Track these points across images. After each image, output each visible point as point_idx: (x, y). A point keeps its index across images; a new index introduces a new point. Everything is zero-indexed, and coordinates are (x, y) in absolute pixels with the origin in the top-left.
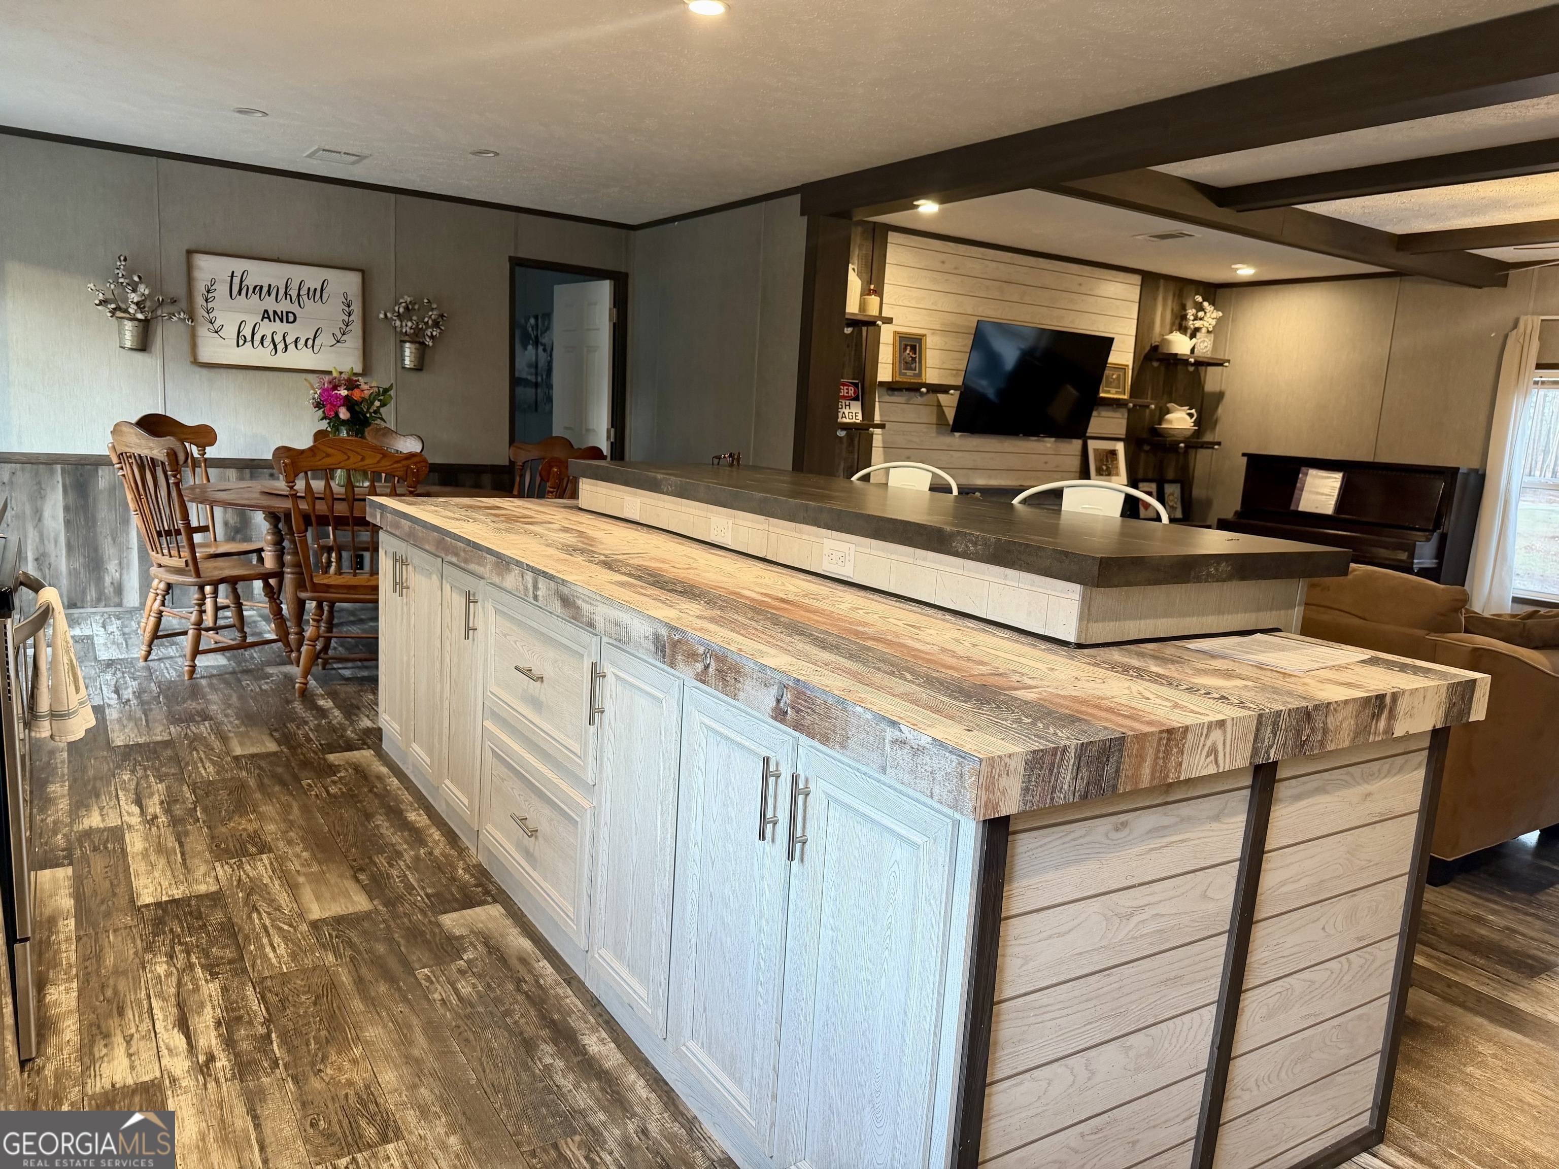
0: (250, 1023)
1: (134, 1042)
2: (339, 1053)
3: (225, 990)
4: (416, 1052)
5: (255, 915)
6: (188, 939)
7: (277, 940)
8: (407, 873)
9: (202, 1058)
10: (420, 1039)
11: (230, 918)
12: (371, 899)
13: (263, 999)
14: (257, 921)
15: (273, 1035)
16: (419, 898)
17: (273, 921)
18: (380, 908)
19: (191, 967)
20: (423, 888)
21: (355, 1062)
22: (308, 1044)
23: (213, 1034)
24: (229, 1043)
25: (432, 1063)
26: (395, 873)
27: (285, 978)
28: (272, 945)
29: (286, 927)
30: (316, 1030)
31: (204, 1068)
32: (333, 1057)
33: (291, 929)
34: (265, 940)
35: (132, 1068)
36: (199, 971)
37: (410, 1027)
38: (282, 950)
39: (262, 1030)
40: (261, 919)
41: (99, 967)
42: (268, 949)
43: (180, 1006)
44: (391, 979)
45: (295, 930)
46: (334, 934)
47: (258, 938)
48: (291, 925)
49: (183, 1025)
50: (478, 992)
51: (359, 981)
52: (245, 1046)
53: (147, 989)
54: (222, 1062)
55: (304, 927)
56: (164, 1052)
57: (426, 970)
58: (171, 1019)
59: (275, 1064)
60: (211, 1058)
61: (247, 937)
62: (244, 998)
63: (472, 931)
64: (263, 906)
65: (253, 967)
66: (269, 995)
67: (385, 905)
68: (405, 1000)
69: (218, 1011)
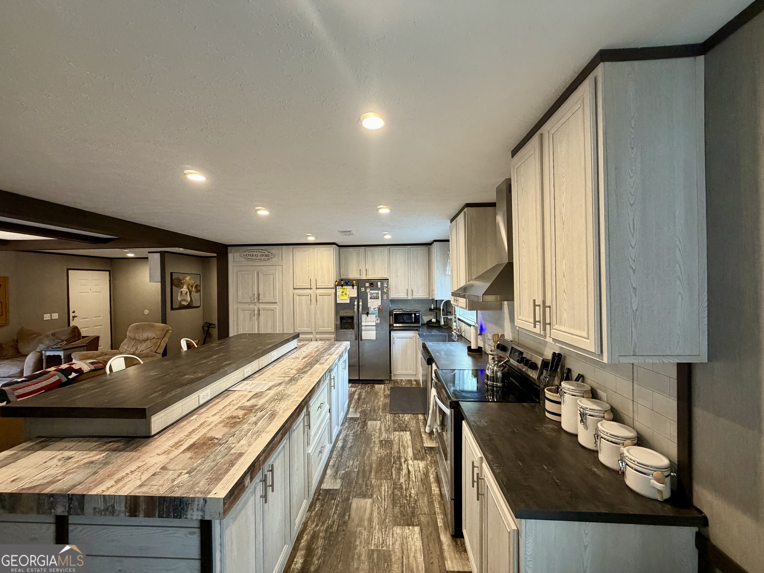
0: (396, 468)
1: (418, 470)
2: (382, 456)
3: (399, 479)
4: (370, 452)
5: (386, 507)
6: (405, 502)
7: (383, 493)
8: (332, 515)
9: (406, 462)
10: (367, 454)
11: (393, 508)
12: (351, 503)
13: (392, 473)
14: (386, 503)
15: (392, 463)
16: (338, 499)
17: (382, 502)
18: (351, 498)
19: (406, 490)
20: (334, 504)
21: (380, 453)
22: (387, 459)
23: (403, 467)
24: (401, 464)
25: (368, 449)
26: (336, 516)
27: (386, 478)
28: (385, 491)
29: (379, 498)
30: (384, 462)
31: (406, 460)
32: (383, 455)
33: (378, 496)
34: (386, 494)
35: (418, 464)
36: (404, 488)
37: (367, 457)
38: (383, 488)
39: (394, 465)
40: (385, 504)
41: (428, 497)
42: (386, 490)
43: (409, 477)
44: (364, 470)
45: (377, 495)
46: (368, 490)
47: (387, 495)
48: (378, 498)
49: (409, 472)
50: (349, 461)
51: (370, 472)
52: (398, 463)
53: (416, 485)
54: (403, 460)
55: (375, 496)
56: (413, 466)
57: (355, 470)
58: (411, 474)
59: (394, 457)
60: (405, 462)
61: (390, 497)
62: (396, 475)
63: (336, 479)
64: (382, 509)
65: (391, 485)
66: (390, 474)
67: (349, 498)
68: (364, 464)
69: (401, 473)
